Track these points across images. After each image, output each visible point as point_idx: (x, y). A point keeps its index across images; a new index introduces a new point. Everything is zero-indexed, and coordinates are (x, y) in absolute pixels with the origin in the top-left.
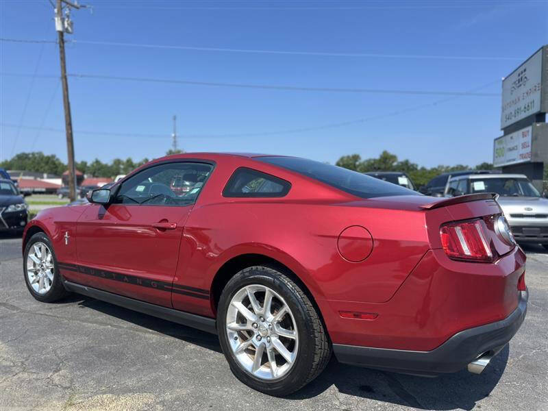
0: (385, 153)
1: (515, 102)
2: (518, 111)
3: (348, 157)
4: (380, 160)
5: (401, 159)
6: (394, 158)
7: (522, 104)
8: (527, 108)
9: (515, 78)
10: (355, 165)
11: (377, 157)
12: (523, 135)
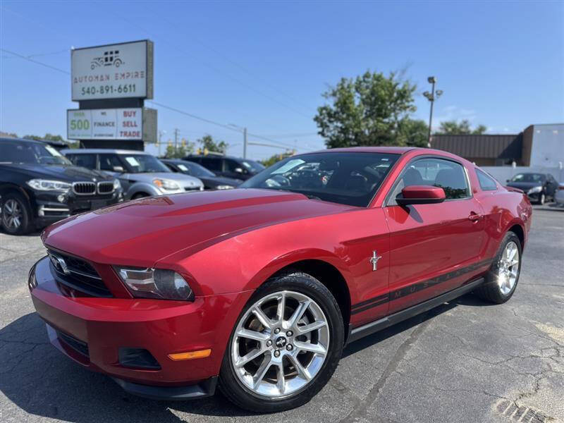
1: (100, 78)
2: (106, 89)
7: (114, 84)
8: (124, 89)
9: (101, 55)
12: (125, 115)
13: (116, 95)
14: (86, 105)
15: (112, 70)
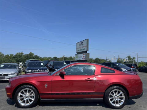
0: (31, 53)
1: (80, 48)
2: (81, 50)
3: (20, 53)
4: (29, 55)
5: (35, 55)
6: (33, 54)
7: (82, 49)
8: (83, 49)
9: (80, 43)
10: (22, 55)
11: (29, 54)
12: (83, 55)
13: (82, 51)
14: (78, 53)
15: (82, 46)
